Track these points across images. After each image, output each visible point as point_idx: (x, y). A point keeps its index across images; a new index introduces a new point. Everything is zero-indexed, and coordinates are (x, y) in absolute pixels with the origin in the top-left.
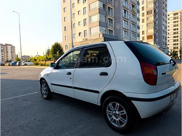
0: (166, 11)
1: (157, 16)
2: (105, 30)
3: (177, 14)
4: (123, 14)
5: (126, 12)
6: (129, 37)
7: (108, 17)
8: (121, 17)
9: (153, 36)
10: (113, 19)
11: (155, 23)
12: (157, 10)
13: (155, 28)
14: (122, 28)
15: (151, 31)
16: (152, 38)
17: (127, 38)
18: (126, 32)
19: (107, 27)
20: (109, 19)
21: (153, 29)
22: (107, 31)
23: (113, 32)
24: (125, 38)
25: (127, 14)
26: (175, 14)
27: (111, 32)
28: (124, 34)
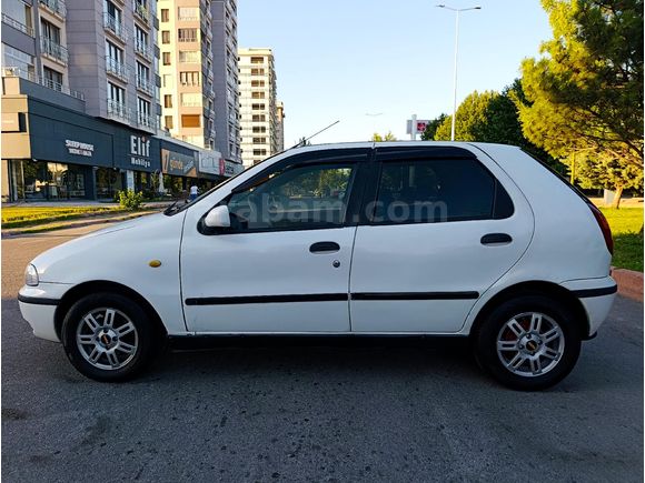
0: (235, 42)
1: (211, 54)
2: (30, 67)
3: (261, 59)
4: (106, 19)
5: (116, 12)
6: (129, 111)
7: (41, 13)
8: (99, 29)
9: (202, 118)
10: (63, 27)
11: (205, 76)
12: (210, 34)
13: (206, 94)
14: (101, 74)
15: (195, 101)
16: (198, 126)
17: (121, 114)
18: (118, 88)
19: (35, 55)
20: (43, 20)
21: (200, 96)
22: (40, 73)
23: (65, 78)
24: (116, 111)
25: (120, 22)
26: (254, 59)
27: (54, 77)
28: (110, 97)
